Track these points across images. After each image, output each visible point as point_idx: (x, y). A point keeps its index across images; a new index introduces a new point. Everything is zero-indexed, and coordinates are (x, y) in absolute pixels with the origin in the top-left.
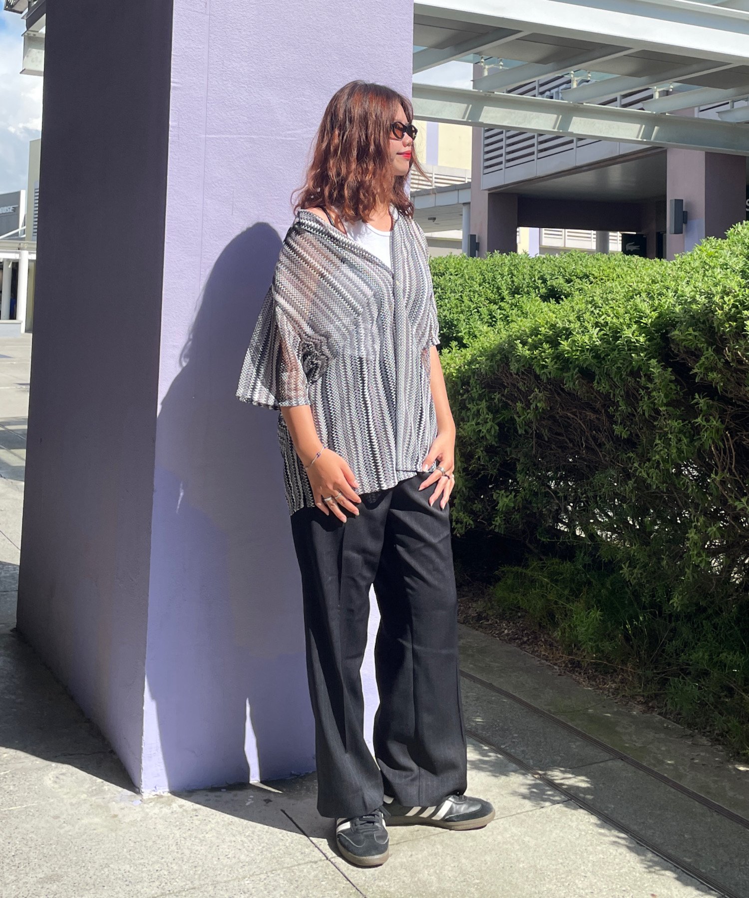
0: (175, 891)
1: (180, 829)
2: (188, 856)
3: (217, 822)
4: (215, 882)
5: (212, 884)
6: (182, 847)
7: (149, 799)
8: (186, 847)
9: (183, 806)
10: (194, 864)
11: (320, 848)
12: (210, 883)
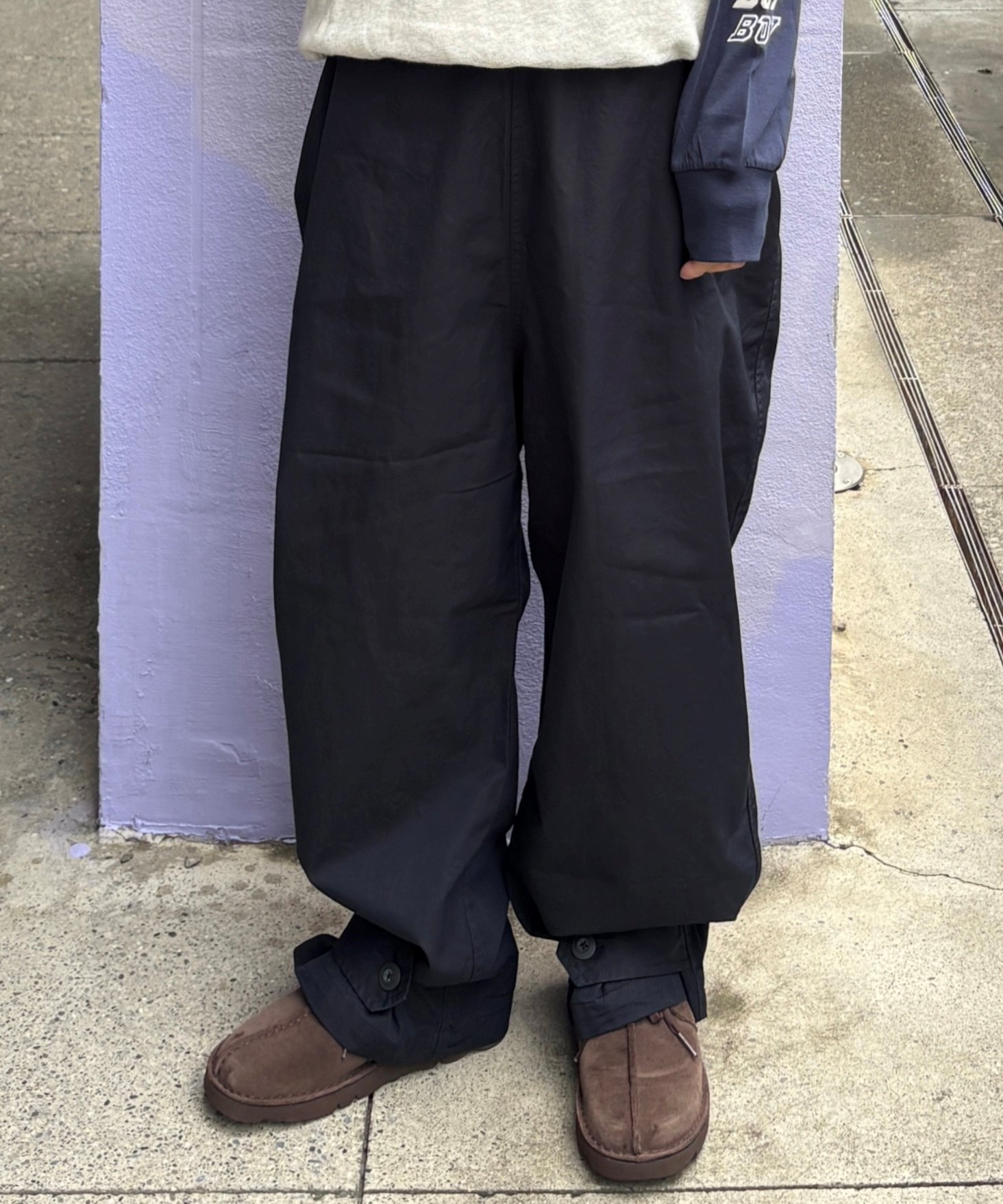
1: (103, 967)
2: (51, 1068)
3: (199, 973)
4: (35, 1187)
6: (59, 1033)
7: (114, 846)
8: (67, 1037)
9: (168, 890)
10: (37, 1104)
11: (371, 1146)
12: (21, 1186)
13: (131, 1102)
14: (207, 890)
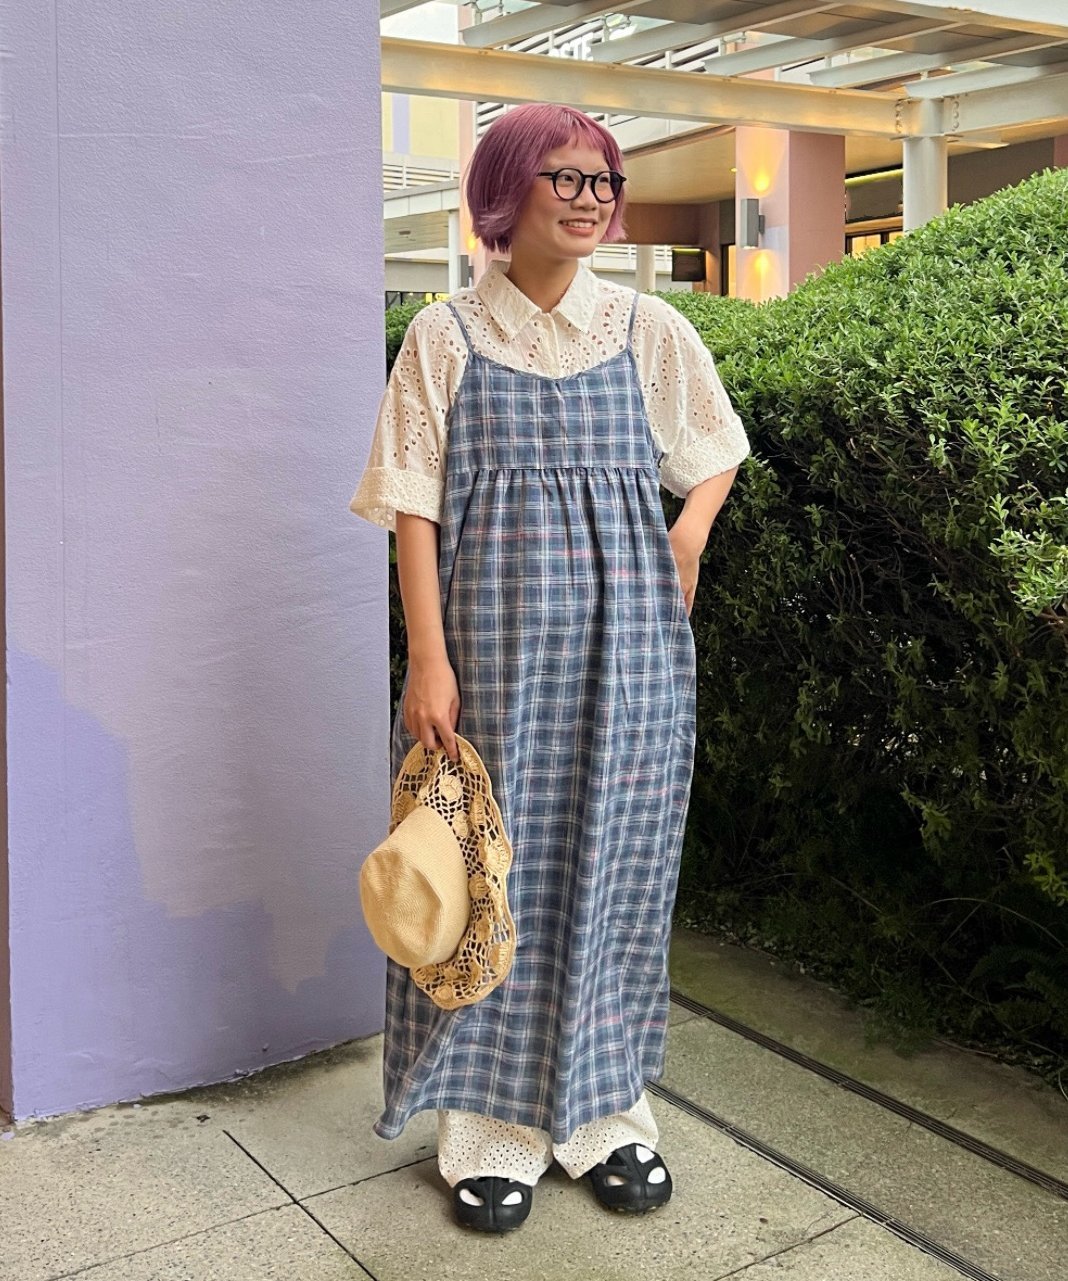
0: (71, 1272)
1: (74, 1172)
2: (89, 1214)
4: (131, 1253)
5: (126, 1256)
6: (78, 1201)
7: (26, 1129)
8: (85, 1200)
9: (77, 1136)
10: (98, 1227)
11: (285, 1186)
12: (123, 1254)
13: (148, 1210)
14: (98, 1130)
